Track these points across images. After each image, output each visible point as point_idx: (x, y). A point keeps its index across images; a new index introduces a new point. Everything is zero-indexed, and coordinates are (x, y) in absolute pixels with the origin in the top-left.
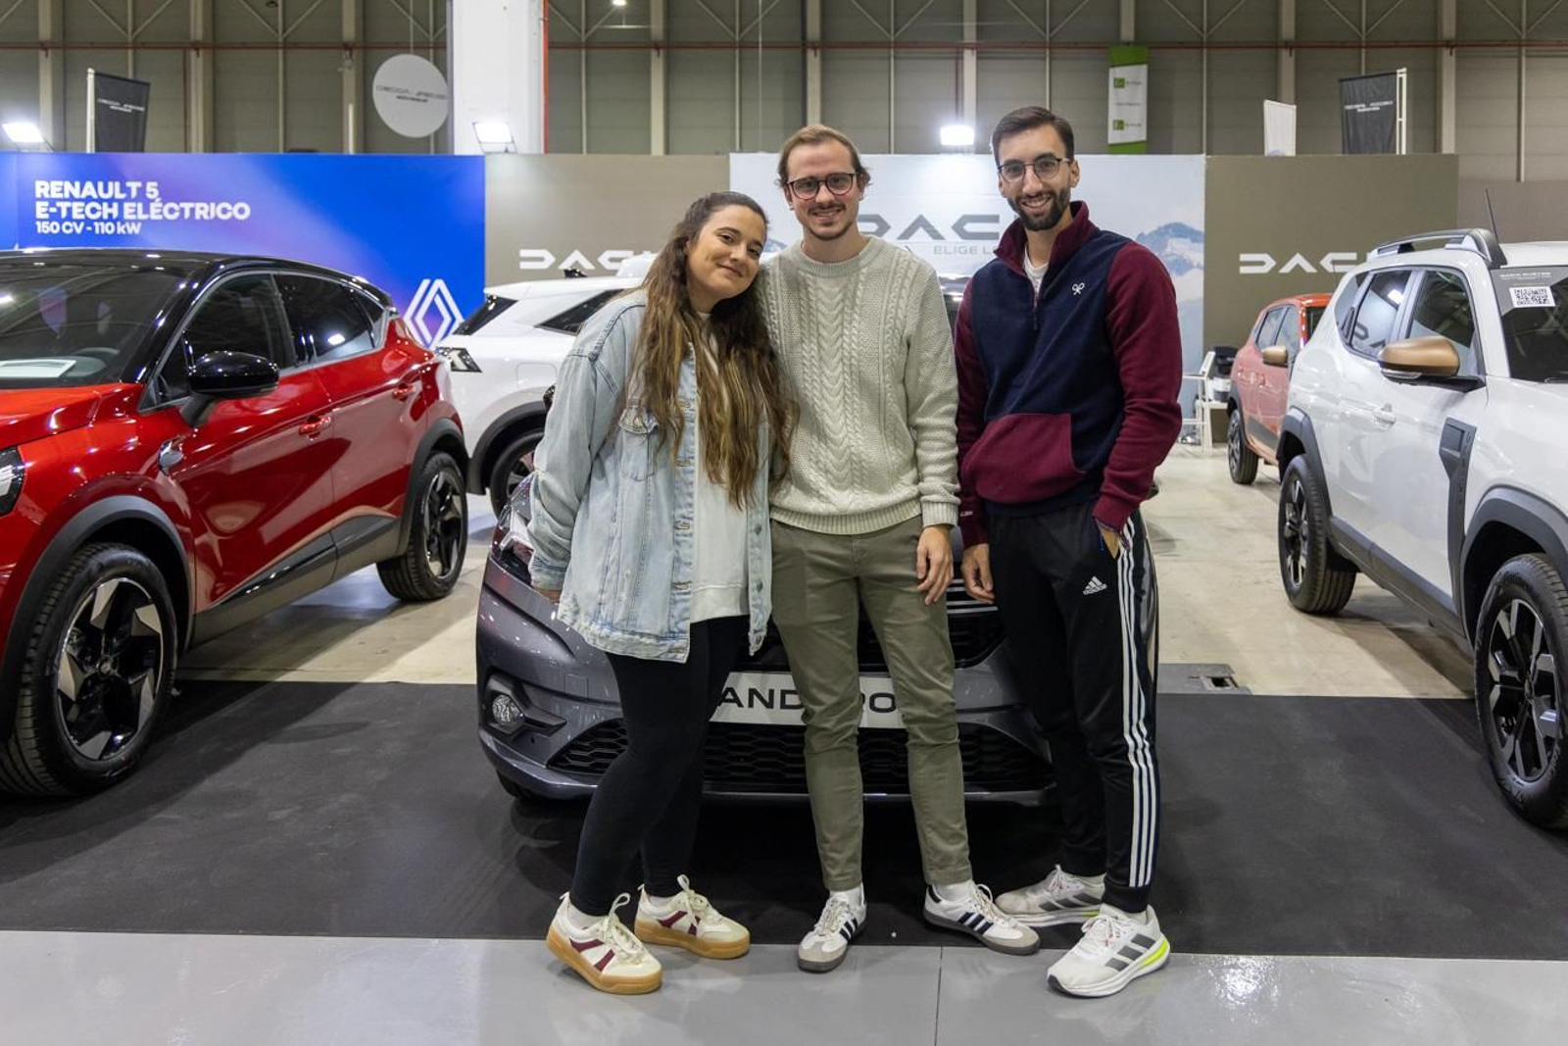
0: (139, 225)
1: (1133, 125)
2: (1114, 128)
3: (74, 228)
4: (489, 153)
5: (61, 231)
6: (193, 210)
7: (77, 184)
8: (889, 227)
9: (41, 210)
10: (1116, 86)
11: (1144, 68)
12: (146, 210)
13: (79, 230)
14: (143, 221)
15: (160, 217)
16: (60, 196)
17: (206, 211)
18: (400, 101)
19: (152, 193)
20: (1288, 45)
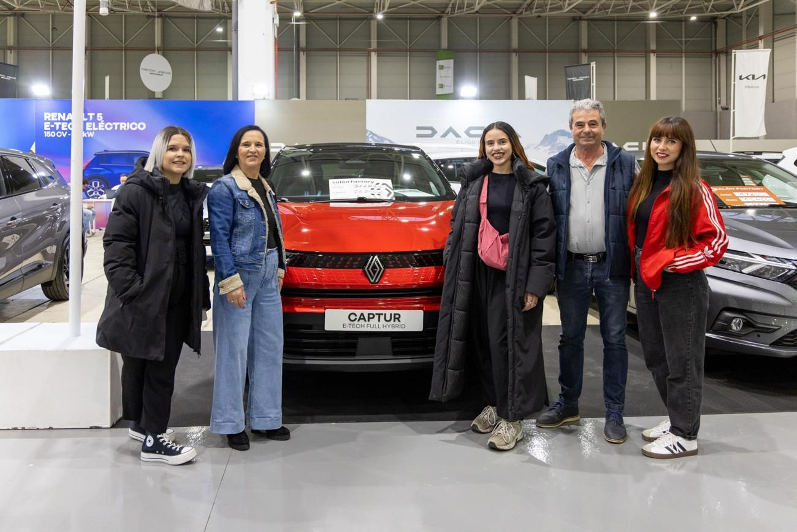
0: (93, 133)
1: (447, 86)
2: (439, 88)
3: (62, 135)
4: (256, 100)
5: (56, 135)
6: (119, 126)
7: (64, 114)
8: (436, 132)
9: (46, 126)
10: (440, 69)
11: (452, 61)
12: (97, 126)
13: (64, 135)
14: (94, 131)
15: (103, 129)
16: (56, 119)
17: (125, 126)
18: (151, 75)
19: (100, 118)
20: (515, 51)
